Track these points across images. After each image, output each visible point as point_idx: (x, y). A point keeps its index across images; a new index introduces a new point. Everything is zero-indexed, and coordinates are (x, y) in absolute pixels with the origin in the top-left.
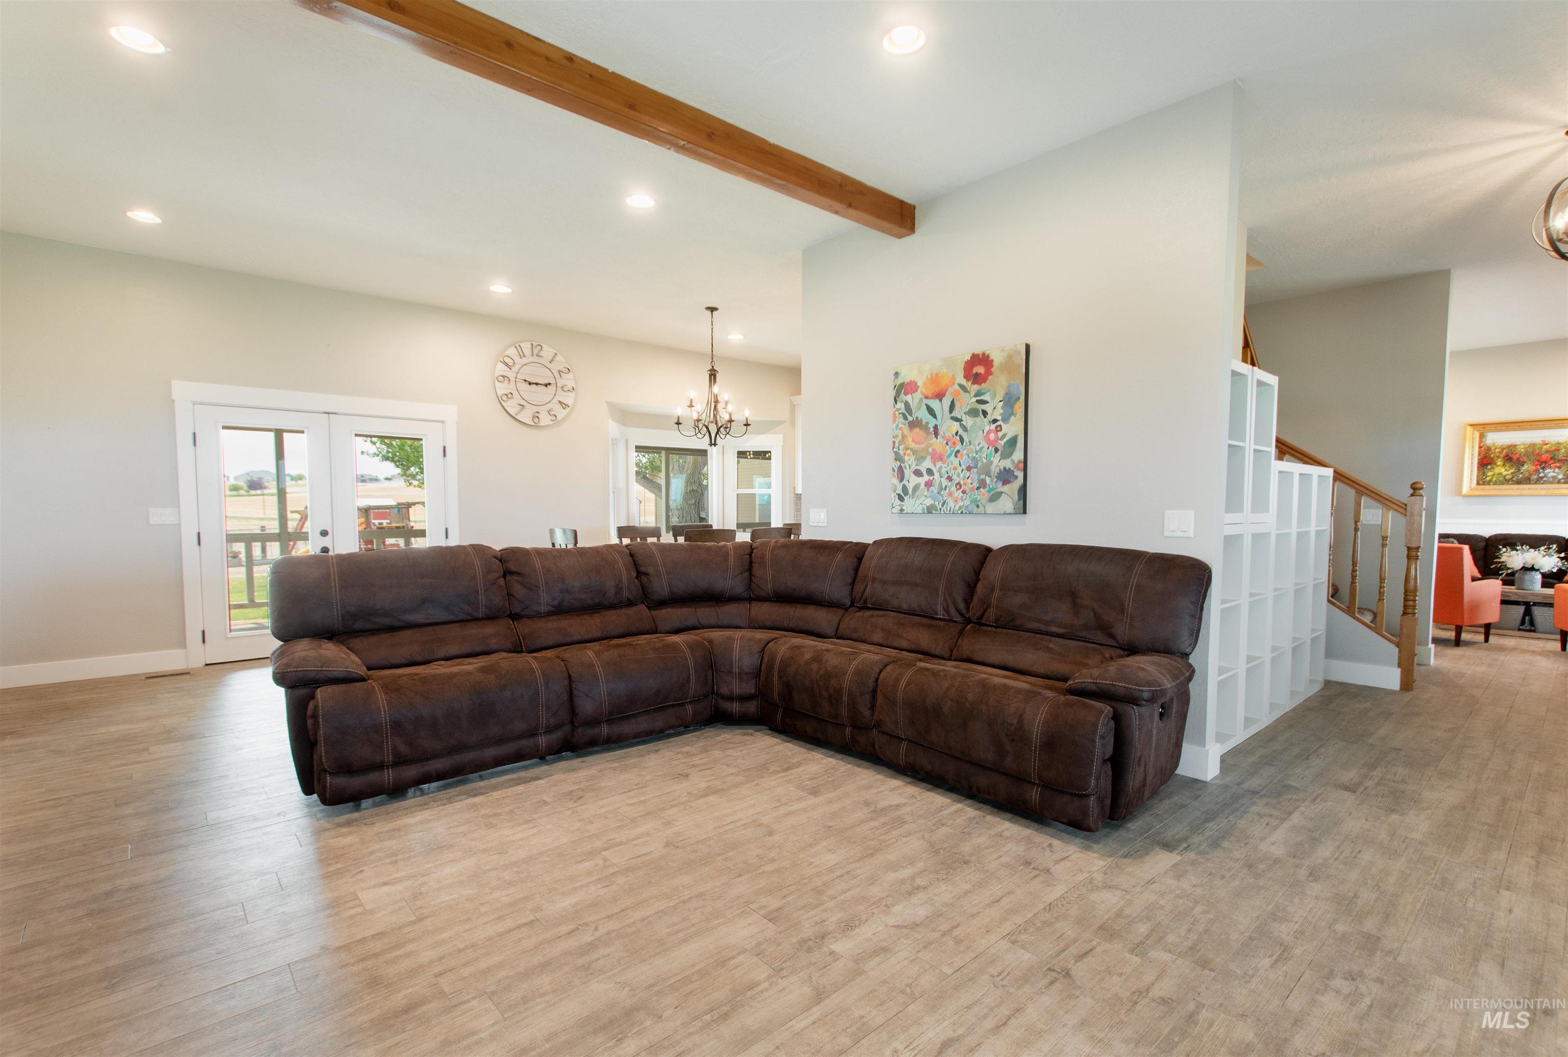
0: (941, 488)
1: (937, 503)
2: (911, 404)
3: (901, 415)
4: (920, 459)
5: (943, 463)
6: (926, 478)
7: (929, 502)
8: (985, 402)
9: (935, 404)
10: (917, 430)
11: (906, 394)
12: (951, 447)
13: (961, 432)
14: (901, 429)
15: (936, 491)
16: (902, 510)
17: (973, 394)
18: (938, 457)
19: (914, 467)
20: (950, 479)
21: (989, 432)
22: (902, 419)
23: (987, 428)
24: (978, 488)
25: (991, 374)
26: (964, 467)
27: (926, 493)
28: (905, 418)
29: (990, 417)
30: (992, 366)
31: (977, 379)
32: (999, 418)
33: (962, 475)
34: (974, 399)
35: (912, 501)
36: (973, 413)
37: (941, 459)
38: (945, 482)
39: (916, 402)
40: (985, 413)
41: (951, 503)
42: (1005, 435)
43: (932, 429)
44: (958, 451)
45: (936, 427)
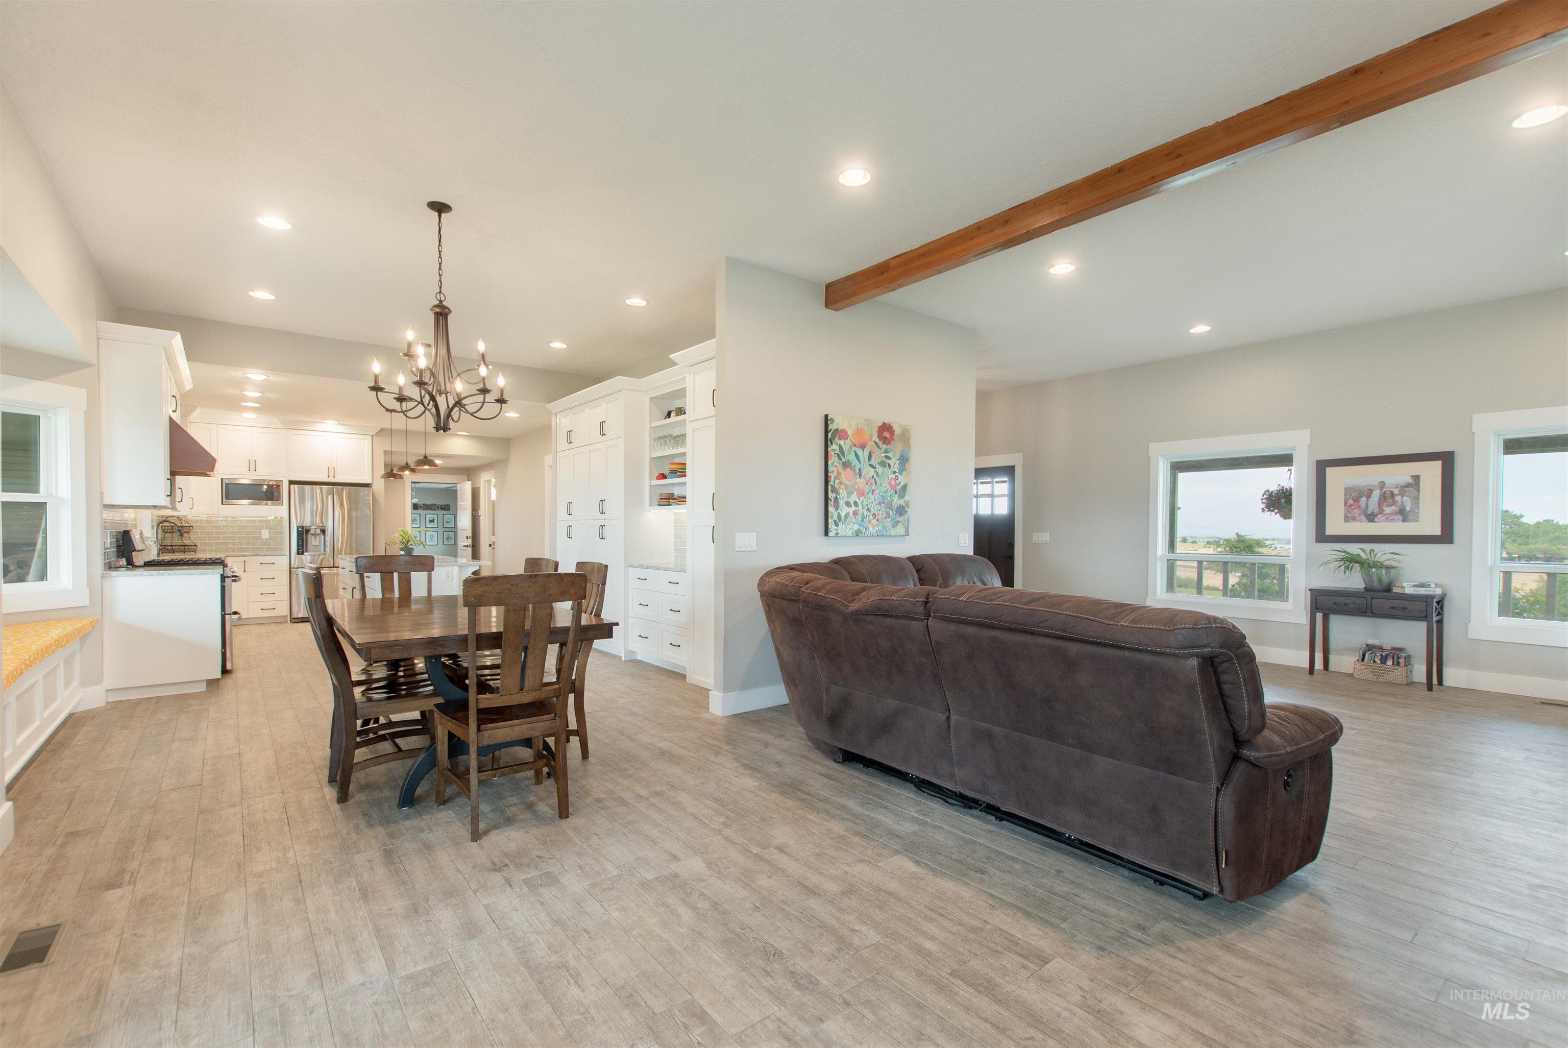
0: (863, 517)
1: (861, 528)
2: (844, 447)
3: (836, 455)
4: (850, 494)
5: (865, 498)
6: (853, 508)
7: (856, 527)
8: (889, 458)
9: (859, 452)
10: (848, 470)
11: (840, 439)
12: (869, 486)
13: (875, 476)
14: (836, 466)
15: (860, 519)
16: (837, 534)
17: (883, 450)
18: (861, 494)
19: (846, 499)
20: (868, 510)
21: (891, 479)
22: (837, 459)
23: (890, 477)
24: (886, 518)
25: (893, 440)
26: (877, 502)
27: (854, 520)
28: (840, 458)
29: (892, 469)
30: (894, 435)
31: (886, 441)
32: (897, 471)
33: (876, 508)
34: (884, 455)
35: (844, 526)
36: (883, 464)
37: (863, 495)
38: (866, 513)
39: (848, 447)
40: (889, 466)
41: (871, 529)
42: (900, 483)
43: (857, 471)
44: (873, 490)
45: (860, 470)
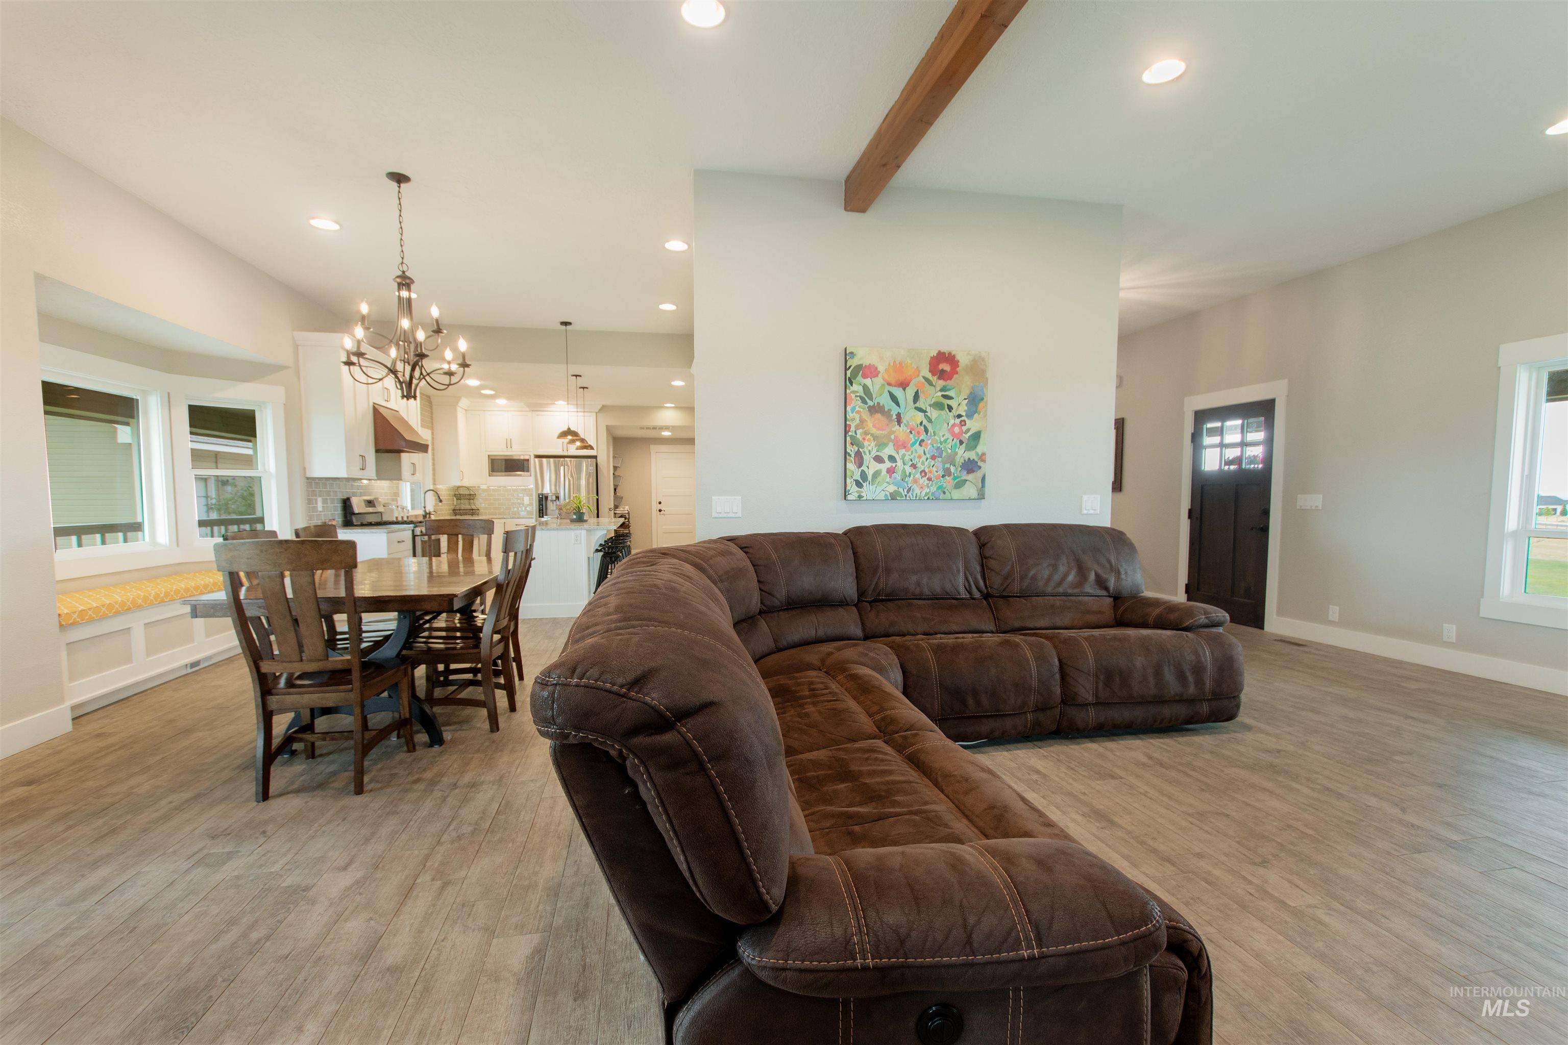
0: (905, 476)
1: (901, 490)
2: (871, 388)
3: (859, 398)
4: (881, 445)
5: (908, 450)
6: (888, 464)
7: (892, 489)
8: (950, 398)
9: (898, 392)
10: (878, 416)
11: (864, 377)
12: (914, 436)
13: (925, 422)
14: (858, 412)
15: (899, 478)
16: (860, 497)
17: (938, 388)
18: (901, 445)
19: (874, 453)
20: (914, 466)
21: (954, 425)
22: (859, 402)
23: (952, 422)
24: (943, 476)
25: (957, 373)
26: (928, 456)
27: (888, 479)
28: (864, 402)
29: (955, 412)
30: (958, 366)
31: (943, 375)
32: (964, 414)
33: (926, 463)
34: (940, 394)
35: (872, 488)
36: (938, 406)
37: (905, 447)
38: (908, 470)
39: (877, 387)
40: (950, 408)
41: (917, 491)
42: (968, 430)
43: (894, 417)
44: (922, 441)
45: (899, 415)
